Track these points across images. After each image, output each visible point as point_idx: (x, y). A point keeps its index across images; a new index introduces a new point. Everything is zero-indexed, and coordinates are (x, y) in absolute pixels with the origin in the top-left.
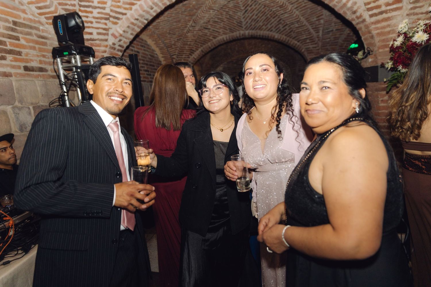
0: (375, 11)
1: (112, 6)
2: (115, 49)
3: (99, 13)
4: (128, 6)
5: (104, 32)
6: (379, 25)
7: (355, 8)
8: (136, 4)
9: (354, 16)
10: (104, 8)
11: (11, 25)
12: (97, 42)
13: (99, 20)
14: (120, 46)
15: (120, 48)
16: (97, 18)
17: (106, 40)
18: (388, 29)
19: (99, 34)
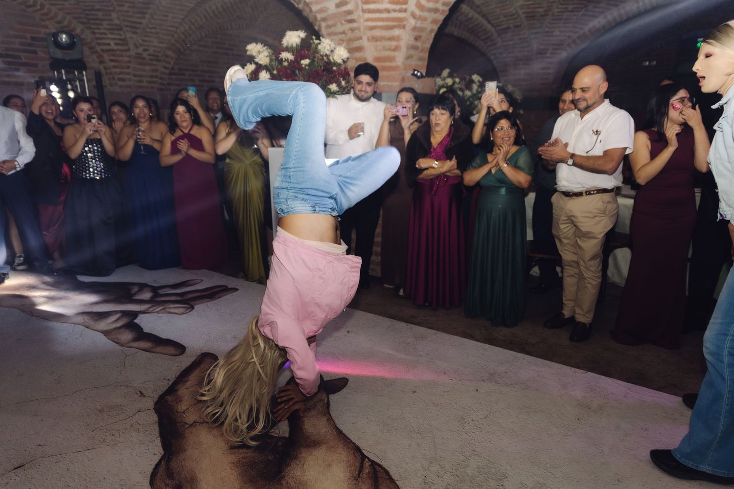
2: (144, 59)
3: (108, 24)
5: (121, 42)
11: (29, 41)
12: (118, 52)
13: (112, 31)
14: (149, 55)
15: (152, 57)
16: (109, 29)
17: (128, 50)
19: (116, 44)
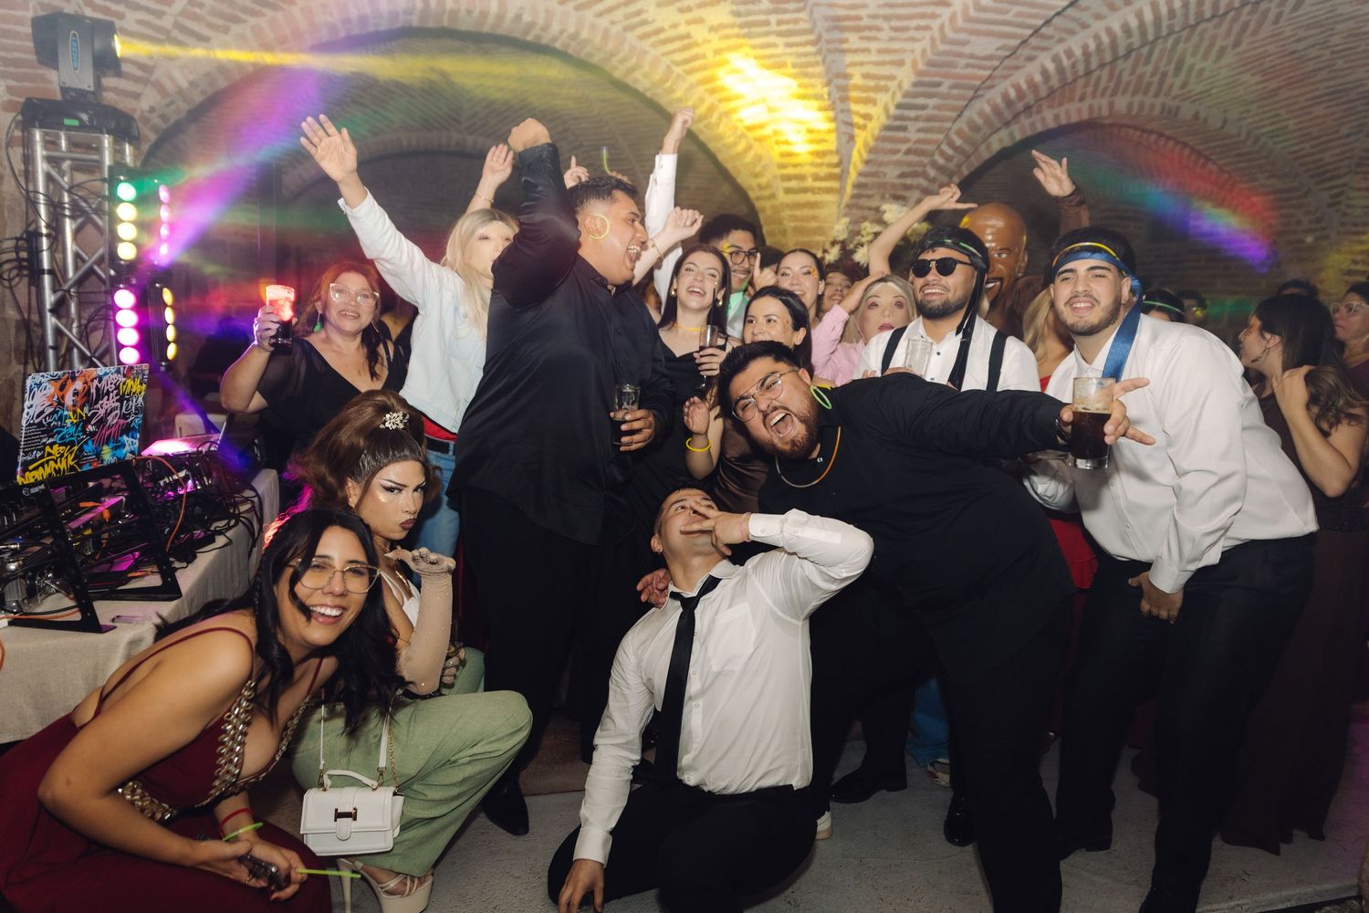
0: (793, 184)
1: (183, 13)
4: (219, 22)
6: (798, 213)
7: (758, 169)
8: (245, 21)
9: (754, 182)
10: (160, 14)
14: (162, 117)
18: (814, 224)
